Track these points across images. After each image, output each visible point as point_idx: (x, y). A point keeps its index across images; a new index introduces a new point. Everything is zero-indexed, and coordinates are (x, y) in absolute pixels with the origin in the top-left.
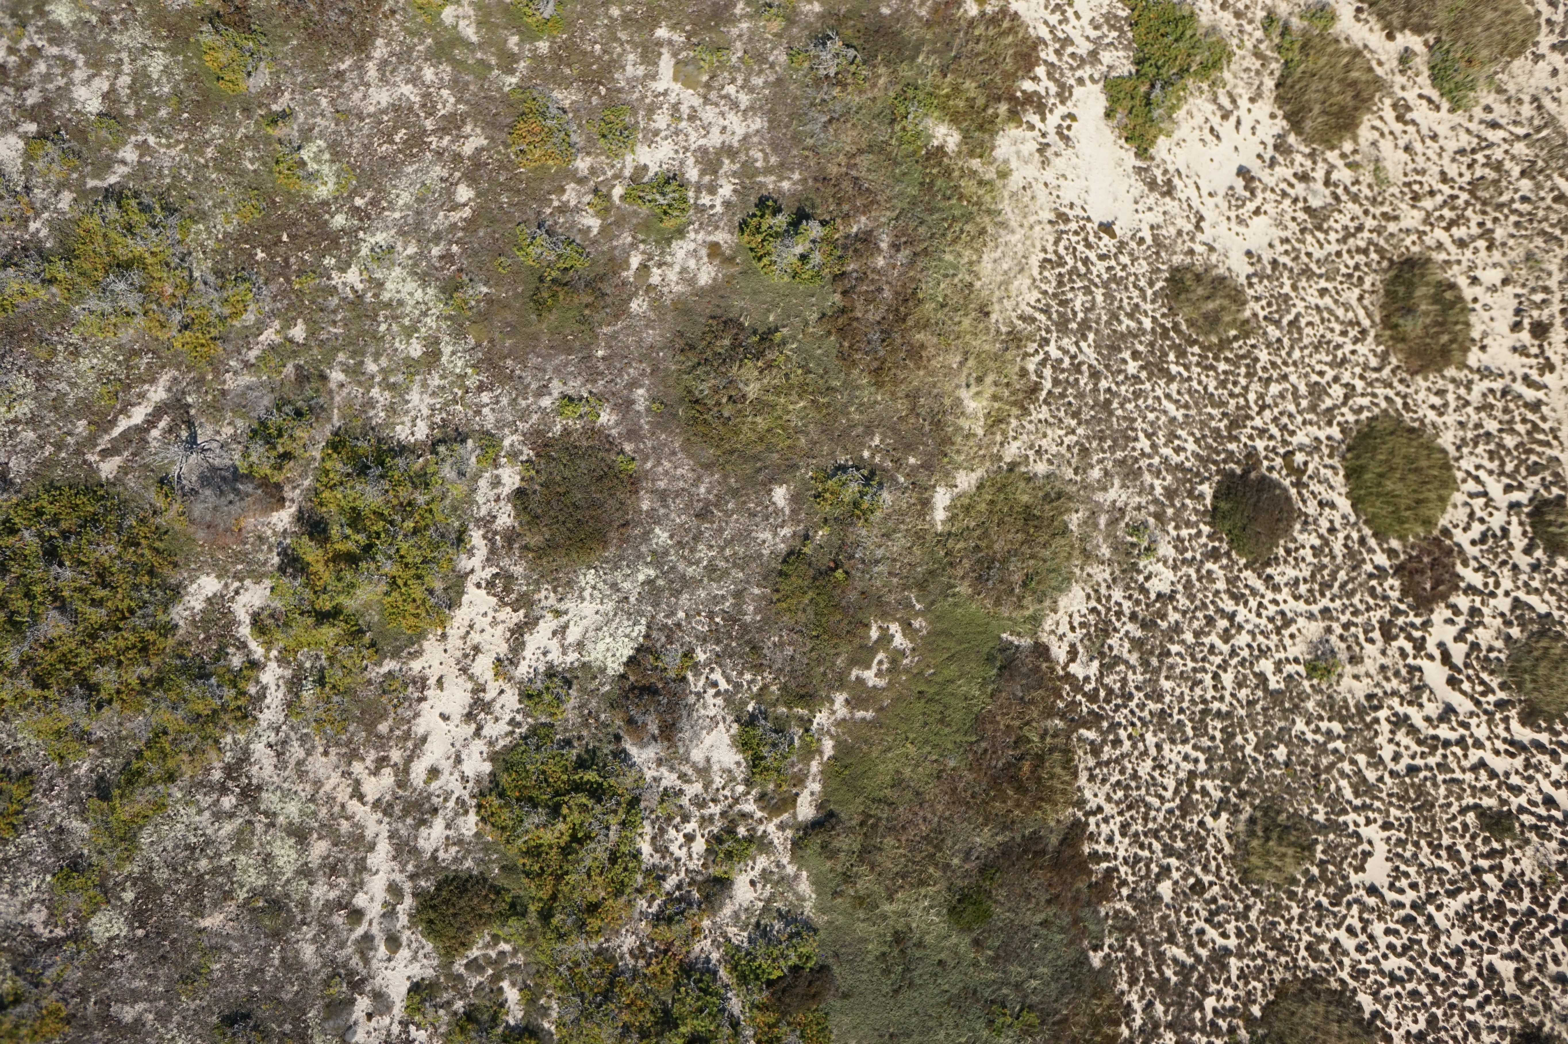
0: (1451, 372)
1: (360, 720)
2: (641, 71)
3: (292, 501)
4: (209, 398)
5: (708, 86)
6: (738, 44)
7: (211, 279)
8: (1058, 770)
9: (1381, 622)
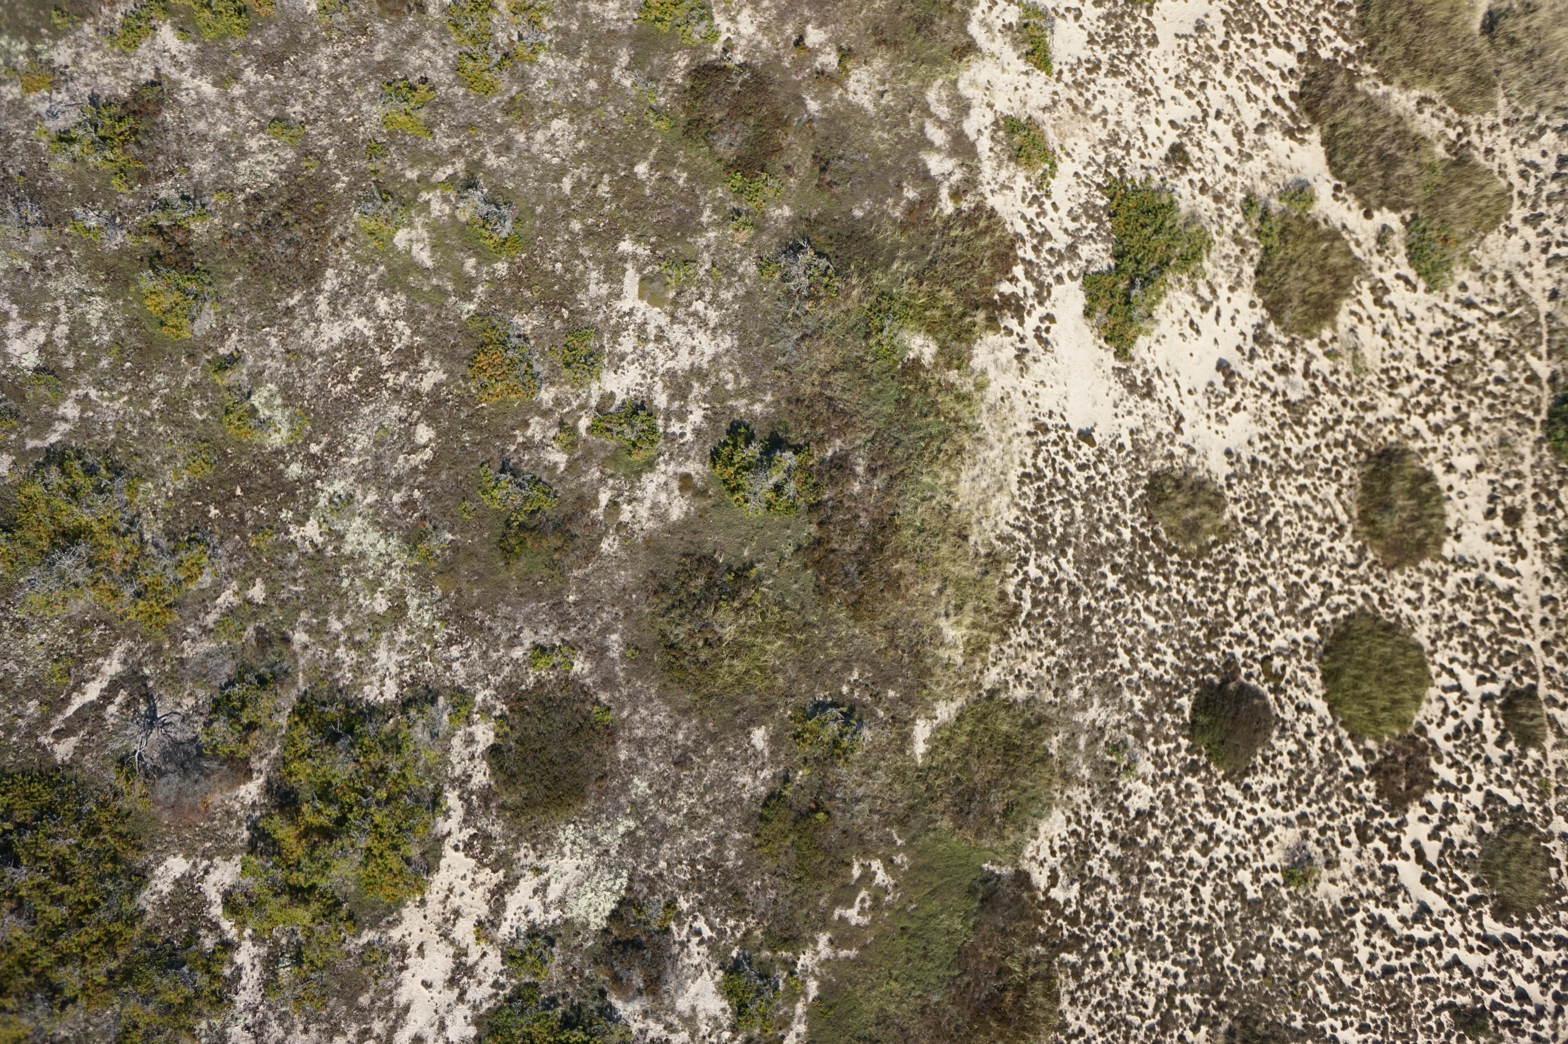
0: (1426, 564)
1: (339, 994)
2: (604, 289)
3: (260, 771)
4: (168, 668)
5: (675, 303)
6: (706, 255)
7: (163, 543)
8: (1041, 999)
9: (1357, 824)
